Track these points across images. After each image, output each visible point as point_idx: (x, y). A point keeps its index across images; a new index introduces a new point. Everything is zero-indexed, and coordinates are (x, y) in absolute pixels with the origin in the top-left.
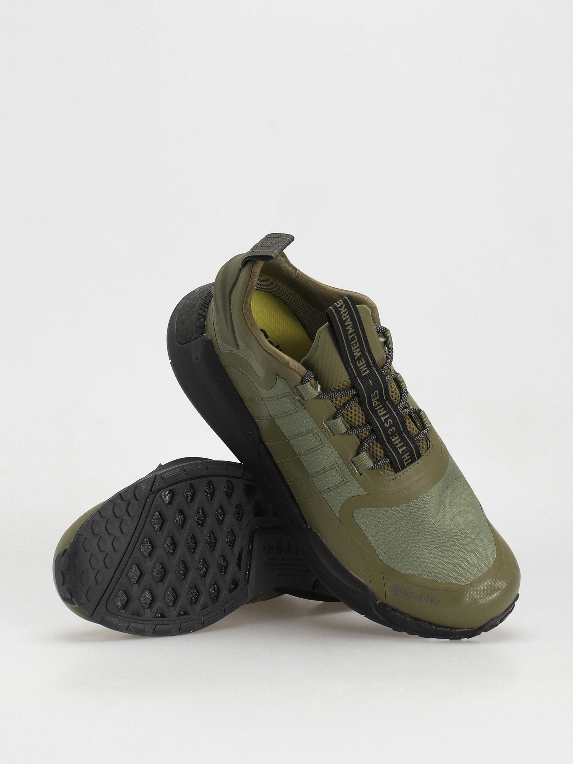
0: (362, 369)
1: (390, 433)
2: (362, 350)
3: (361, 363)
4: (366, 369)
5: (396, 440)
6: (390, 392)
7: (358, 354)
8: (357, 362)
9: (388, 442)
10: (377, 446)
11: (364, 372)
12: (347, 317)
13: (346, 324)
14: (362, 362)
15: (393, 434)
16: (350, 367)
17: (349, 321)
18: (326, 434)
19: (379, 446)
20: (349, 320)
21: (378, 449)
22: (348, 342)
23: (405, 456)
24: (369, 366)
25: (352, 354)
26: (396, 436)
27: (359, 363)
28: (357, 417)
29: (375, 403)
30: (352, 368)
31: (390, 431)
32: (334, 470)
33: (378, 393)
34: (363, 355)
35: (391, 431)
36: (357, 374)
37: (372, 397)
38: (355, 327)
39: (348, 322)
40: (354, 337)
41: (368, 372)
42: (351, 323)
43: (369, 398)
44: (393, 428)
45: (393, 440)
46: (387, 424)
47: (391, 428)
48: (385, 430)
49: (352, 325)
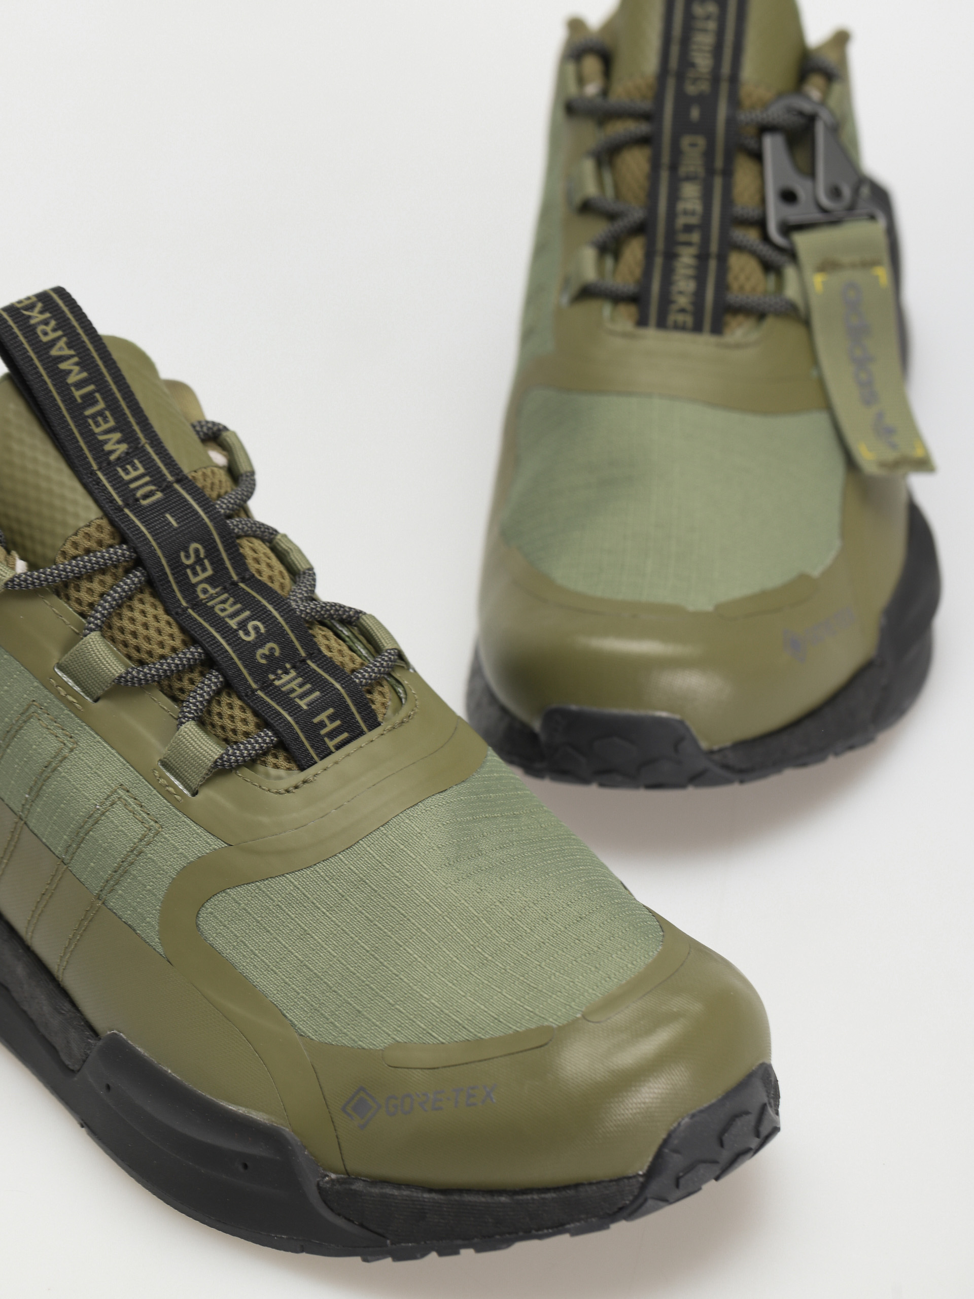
0: (138, 488)
1: (263, 661)
2: (129, 437)
3: (134, 472)
4: (153, 488)
5: (288, 680)
6: (250, 562)
7: (116, 446)
8: (119, 470)
9: (262, 689)
10: (231, 706)
11: (146, 497)
12: (52, 336)
13: (54, 352)
14: (136, 469)
15: (274, 664)
16: (98, 481)
17: (64, 346)
18: (72, 702)
19: (237, 703)
20: (62, 343)
21: (237, 712)
22: (76, 409)
23: (323, 716)
24: (157, 479)
25: (97, 447)
26: (286, 672)
27: (128, 473)
28: (152, 633)
29: (205, 591)
30: (104, 485)
31: (264, 656)
32: (119, 806)
33: (206, 557)
34: (135, 451)
35: (264, 654)
36: (123, 501)
37: (188, 566)
38: (85, 363)
39: (60, 349)
40: (90, 394)
41: (159, 495)
42: (72, 352)
43: (179, 569)
44: (271, 645)
45: (277, 683)
46: (247, 633)
47: (262, 646)
48: (247, 651)
49: (76, 359)
